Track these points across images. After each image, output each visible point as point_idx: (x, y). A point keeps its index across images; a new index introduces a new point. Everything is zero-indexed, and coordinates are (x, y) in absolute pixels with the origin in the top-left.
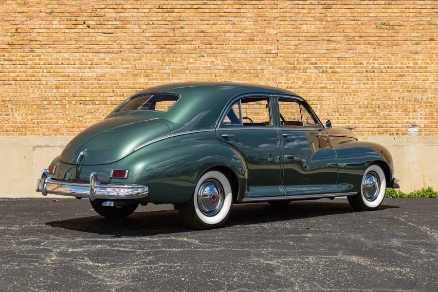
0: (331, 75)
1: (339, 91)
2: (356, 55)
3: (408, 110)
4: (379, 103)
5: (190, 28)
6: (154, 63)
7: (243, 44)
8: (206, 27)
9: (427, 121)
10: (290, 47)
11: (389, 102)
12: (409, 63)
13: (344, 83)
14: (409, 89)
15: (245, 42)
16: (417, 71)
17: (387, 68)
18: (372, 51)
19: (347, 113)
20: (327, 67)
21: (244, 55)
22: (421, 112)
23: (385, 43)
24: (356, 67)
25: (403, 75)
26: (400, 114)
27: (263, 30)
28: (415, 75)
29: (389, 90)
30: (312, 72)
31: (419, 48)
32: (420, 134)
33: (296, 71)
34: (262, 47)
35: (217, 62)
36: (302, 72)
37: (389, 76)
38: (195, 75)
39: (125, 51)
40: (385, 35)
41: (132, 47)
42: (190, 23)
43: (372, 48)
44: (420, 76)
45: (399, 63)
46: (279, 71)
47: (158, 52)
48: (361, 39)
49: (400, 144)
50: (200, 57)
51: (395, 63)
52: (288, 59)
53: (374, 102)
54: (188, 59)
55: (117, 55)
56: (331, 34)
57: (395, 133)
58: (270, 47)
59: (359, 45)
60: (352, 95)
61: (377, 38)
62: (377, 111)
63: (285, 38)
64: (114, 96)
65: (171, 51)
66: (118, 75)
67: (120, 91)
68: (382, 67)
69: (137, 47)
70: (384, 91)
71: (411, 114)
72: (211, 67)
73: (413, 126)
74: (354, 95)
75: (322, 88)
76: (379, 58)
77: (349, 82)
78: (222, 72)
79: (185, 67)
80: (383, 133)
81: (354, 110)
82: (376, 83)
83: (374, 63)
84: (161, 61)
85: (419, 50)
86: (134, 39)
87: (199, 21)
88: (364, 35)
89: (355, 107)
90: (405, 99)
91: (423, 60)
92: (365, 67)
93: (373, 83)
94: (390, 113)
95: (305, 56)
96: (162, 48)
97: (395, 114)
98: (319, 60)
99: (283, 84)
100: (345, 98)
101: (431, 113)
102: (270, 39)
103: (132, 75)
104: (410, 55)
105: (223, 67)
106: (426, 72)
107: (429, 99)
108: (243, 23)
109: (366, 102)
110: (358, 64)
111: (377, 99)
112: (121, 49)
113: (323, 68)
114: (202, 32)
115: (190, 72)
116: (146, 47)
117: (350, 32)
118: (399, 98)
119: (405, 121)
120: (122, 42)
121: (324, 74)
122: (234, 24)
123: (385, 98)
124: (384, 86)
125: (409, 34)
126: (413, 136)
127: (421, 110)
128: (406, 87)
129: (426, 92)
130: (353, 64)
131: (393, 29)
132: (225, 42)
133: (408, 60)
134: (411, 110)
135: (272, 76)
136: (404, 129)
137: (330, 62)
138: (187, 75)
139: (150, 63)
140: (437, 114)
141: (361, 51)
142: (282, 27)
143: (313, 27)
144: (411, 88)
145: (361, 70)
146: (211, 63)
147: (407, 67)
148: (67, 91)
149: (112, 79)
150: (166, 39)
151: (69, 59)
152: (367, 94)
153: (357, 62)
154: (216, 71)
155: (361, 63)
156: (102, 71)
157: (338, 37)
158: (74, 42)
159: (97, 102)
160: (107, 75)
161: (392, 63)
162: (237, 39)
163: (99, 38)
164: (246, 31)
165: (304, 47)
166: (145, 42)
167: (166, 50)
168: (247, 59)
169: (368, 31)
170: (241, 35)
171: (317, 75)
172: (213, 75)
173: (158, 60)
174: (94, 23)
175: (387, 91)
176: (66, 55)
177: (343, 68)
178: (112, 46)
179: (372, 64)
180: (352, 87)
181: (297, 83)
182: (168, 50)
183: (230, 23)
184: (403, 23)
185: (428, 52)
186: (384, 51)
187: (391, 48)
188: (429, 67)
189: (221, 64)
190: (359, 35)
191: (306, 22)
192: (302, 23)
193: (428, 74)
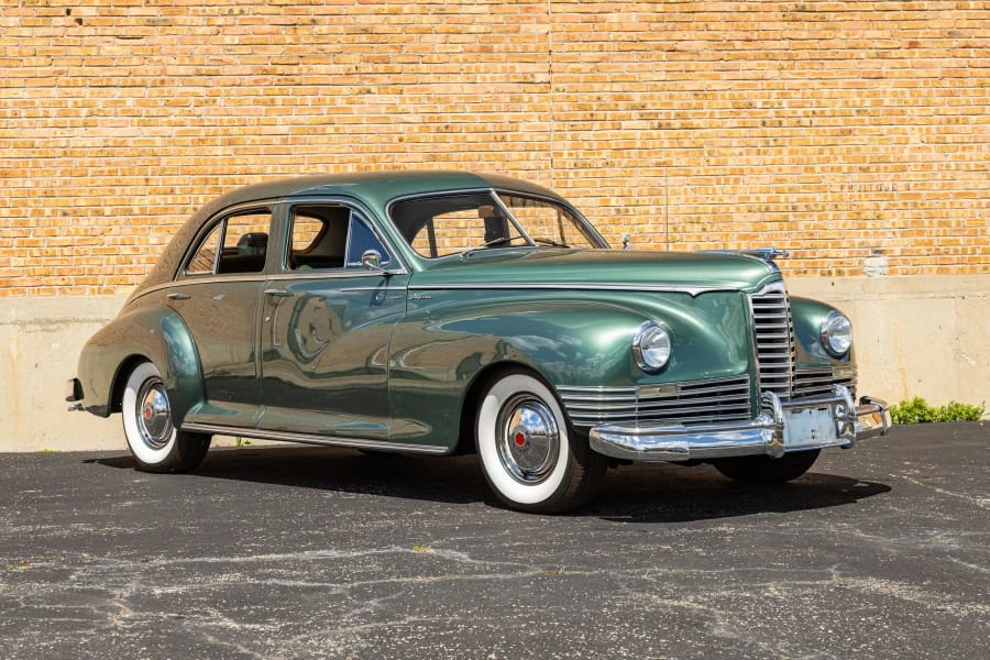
0: (679, 134)
1: (698, 172)
2: (738, 85)
3: (863, 216)
4: (795, 200)
5: (335, 21)
6: (248, 110)
7: (466, 61)
8: (374, 19)
9: (908, 241)
10: (579, 66)
11: (819, 197)
12: (862, 102)
14: (865, 165)
15: (470, 57)
16: (883, 122)
17: (811, 114)
18: (776, 73)
19: (721, 225)
20: (670, 113)
21: (468, 88)
22: (894, 219)
23: (805, 54)
24: (738, 114)
25: (850, 132)
26: (844, 225)
27: (513, 27)
28: (878, 130)
29: (818, 168)
30: (635, 127)
31: (885, 67)
32: (891, 272)
33: (597, 125)
34: (513, 68)
35: (403, 106)
36: (610, 127)
37: (818, 134)
38: (350, 138)
39: (173, 81)
40: (804, 35)
41: (191, 70)
42: (334, 9)
43: (775, 66)
44: (890, 132)
45: (840, 102)
46: (555, 126)
47: (256, 81)
48: (747, 46)
49: (845, 298)
50: (360, 93)
51: (829, 102)
52: (576, 97)
53: (782, 197)
54: (332, 100)
55: (155, 91)
56: (678, 35)
57: (834, 270)
58: (531, 68)
59: (745, 59)
60: (732, 182)
61: (787, 42)
62: (791, 219)
63: (566, 46)
64: (150, 193)
65: (288, 80)
66: (158, 141)
67: (164, 181)
68: (800, 112)
69: (204, 70)
70: (806, 170)
71: (869, 224)
72: (388, 118)
73: (876, 252)
74: (736, 181)
75: (658, 165)
76: (793, 92)
78: (416, 130)
79: (325, 118)
80: (805, 272)
81: (737, 217)
82: (785, 151)
83: (780, 104)
84: (265, 104)
85: (884, 69)
86: (197, 52)
87: (357, 5)
88: (755, 36)
89: (738, 209)
90: (856, 189)
91: (895, 94)
92: (760, 113)
93: (780, 152)
94: (821, 223)
95: (616, 87)
96: (266, 72)
97: (833, 226)
98: (651, 97)
99: (566, 157)
100: (714, 189)
101: (917, 220)
102: (532, 47)
103: (193, 141)
104: (863, 83)
105: (417, 118)
106: (902, 122)
107: (912, 184)
108: (463, 9)
109: (764, 197)
110: (742, 105)
111: (791, 190)
112: (162, 77)
113: (660, 117)
114: (365, 31)
115: (337, 131)
116: (227, 70)
117: (721, 29)
118: (842, 187)
119: (857, 241)
120: (164, 59)
121: (662, 132)
122: (441, 13)
123: (810, 188)
124: (805, 157)
125: (861, 32)
126: (876, 276)
127: (894, 215)
128: (855, 160)
129: (904, 170)
130: (730, 105)
131: (823, 20)
132: (420, 57)
133: (859, 95)
134: (870, 214)
135: (539, 138)
136: (855, 261)
137: (676, 103)
138: (330, 139)
139: (238, 110)
140: (931, 222)
141: (750, 74)
142: (558, 18)
143: (634, 17)
144: (868, 161)
145: (749, 122)
146: (388, 109)
147: (858, 111)
148: (29, 183)
149: (144, 151)
150: (275, 51)
151: (33, 103)
152: (766, 178)
153: (742, 103)
154: (401, 128)
155: (751, 104)
156: (117, 132)
157: (695, 41)
158: (43, 61)
159: (107, 211)
160: (130, 142)
161: (824, 102)
162: (452, 48)
163: (107, 49)
164: (473, 29)
165: (614, 67)
166: (224, 58)
167: (276, 78)
168: (476, 98)
169: (764, 25)
170: (459, 38)
171: (647, 134)
172: (396, 138)
173: (256, 102)
174: (93, 11)
175: (812, 169)
176: (24, 94)
177: (707, 116)
178: (141, 69)
179: (776, 106)
180: (730, 161)
181: (599, 154)
182: (282, 77)
183: (433, 8)
184: (846, 6)
185: (905, 75)
186: (804, 74)
187: (820, 66)
188: (909, 110)
189: (413, 110)
190: (744, 35)
191: (617, 6)
192: (607, 7)
193: (908, 128)
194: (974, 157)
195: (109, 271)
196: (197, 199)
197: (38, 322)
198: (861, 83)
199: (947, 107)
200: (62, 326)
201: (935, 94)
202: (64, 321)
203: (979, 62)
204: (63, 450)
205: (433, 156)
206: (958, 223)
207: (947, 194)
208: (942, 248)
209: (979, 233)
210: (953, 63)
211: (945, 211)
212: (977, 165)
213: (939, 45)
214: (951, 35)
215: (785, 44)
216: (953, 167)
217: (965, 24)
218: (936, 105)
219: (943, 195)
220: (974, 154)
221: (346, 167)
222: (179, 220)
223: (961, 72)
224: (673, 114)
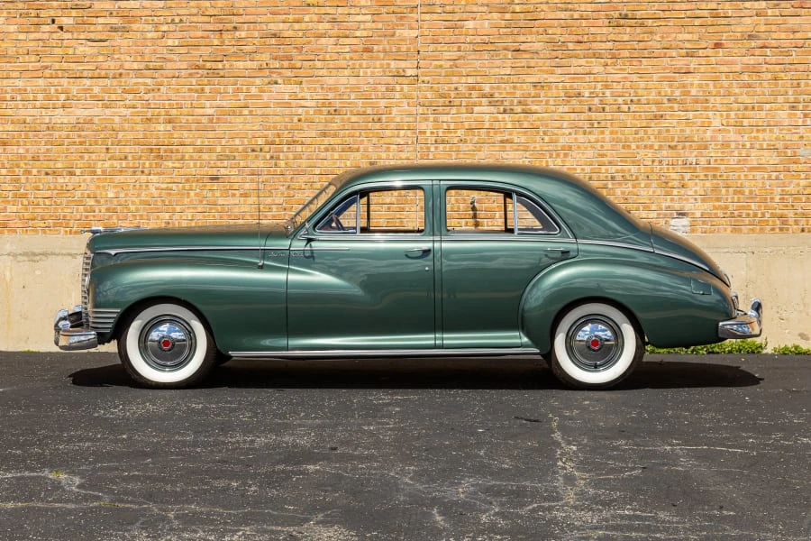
0: (520, 117)
1: (535, 147)
2: (569, 78)
3: (670, 185)
4: (613, 171)
5: (252, 28)
6: (184, 97)
7: (352, 59)
8: (281, 26)
9: (707, 206)
10: (440, 63)
11: (633, 169)
12: (673, 92)
13: (545, 133)
14: (673, 144)
15: (355, 56)
16: (689, 108)
17: (629, 102)
18: (601, 69)
20: (512, 101)
21: (353, 80)
22: (696, 188)
23: (626, 53)
24: (569, 102)
25: (662, 116)
26: (654, 192)
27: (390, 32)
28: (686, 115)
29: (633, 146)
30: (484, 111)
31: (693, 63)
32: (692, 231)
33: (454, 110)
34: (389, 64)
35: (303, 94)
36: (464, 111)
37: (634, 119)
38: (260, 119)
39: (128, 74)
40: (626, 38)
41: (142, 66)
42: (251, 18)
43: (600, 63)
44: (695, 117)
45: (654, 92)
46: (421, 110)
47: (190, 74)
48: (579, 47)
50: (269, 83)
51: (645, 92)
52: (438, 88)
53: (603, 169)
54: (248, 89)
55: (115, 82)
56: (522, 38)
58: (403, 64)
59: (577, 57)
60: (562, 156)
61: (611, 43)
62: (610, 186)
63: (432, 47)
64: (109, 159)
65: (214, 73)
66: (117, 119)
67: (120, 149)
68: (620, 100)
69: (151, 65)
70: (624, 147)
71: (675, 192)
72: (290, 103)
73: (680, 214)
74: (566, 155)
75: (502, 142)
76: (615, 84)
77: (556, 131)
78: (312, 113)
79: (242, 103)
82: (607, 132)
84: (196, 91)
85: (692, 66)
86: (147, 51)
87: (269, 15)
88: (585, 39)
90: (664, 163)
91: (700, 86)
92: (587, 101)
93: (603, 133)
94: (635, 190)
95: (470, 80)
96: (198, 67)
97: (644, 193)
98: (498, 88)
99: (428, 134)
100: (546, 162)
101: (715, 189)
102: (404, 48)
103: (142, 120)
104: (674, 78)
105: (313, 103)
106: (706, 109)
107: (712, 160)
108: (352, 18)
109: (588, 169)
110: (572, 95)
111: (610, 163)
112: (121, 71)
113: (505, 103)
114: (275, 36)
115: (251, 113)
116: (169, 65)
117: (557, 33)
118: (653, 161)
119: (664, 205)
120: (122, 57)
121: (506, 116)
122: (334, 21)
123: (626, 161)
124: (623, 137)
125: (674, 35)
126: (679, 233)
127: (696, 184)
128: (666, 140)
129: (706, 148)
130: (562, 94)
131: (642, 25)
132: (317, 54)
133: (671, 86)
134: (676, 183)
135: (408, 120)
136: (662, 221)
137: (518, 93)
138: (245, 119)
139: (176, 96)
140: (728, 191)
141: (579, 70)
142: (426, 25)
143: (486, 24)
144: (676, 139)
145: (578, 107)
146: (290, 96)
147: (669, 100)
148: (21, 151)
149: (106, 127)
150: (205, 51)
151: (26, 90)
152: (590, 153)
153: (572, 92)
154: (300, 111)
155: (580, 94)
156: (87, 112)
157: (535, 42)
158: (33, 58)
159: (78, 172)
160: (96, 120)
161: (639, 91)
162: (341, 49)
163: (81, 49)
164: (358, 33)
165: (468, 64)
166: (167, 56)
167: (205, 72)
168: (359, 88)
169: (593, 30)
170: (347, 41)
171: (494, 117)
172: (296, 119)
173: (190, 90)
174: (71, 21)
175: (629, 147)
176: (20, 83)
177: (544, 103)
178: (105, 65)
179: (601, 95)
180: (561, 139)
181: (455, 133)
182: (210, 70)
183: (328, 18)
184: (661, 14)
185: (710, 70)
186: (625, 69)
187: (639, 63)
188: (712, 99)
189: (310, 97)
190: (576, 38)
191: (474, 15)
192: (465, 16)
193: (710, 113)
194: (766, 138)
195: (78, 217)
196: (144, 163)
197: (25, 254)
198: (671, 77)
199: (745, 96)
200: (44, 258)
201: (735, 86)
202: (45, 254)
203: (773, 59)
204: (41, 351)
205: (325, 133)
206: (751, 192)
207: (743, 168)
208: (736, 212)
209: (769, 200)
210: (752, 60)
211: (740, 182)
212: (768, 145)
213: (740, 45)
214: (751, 37)
215: (610, 45)
216: (748, 146)
217: (763, 28)
218: (735, 95)
219: (739, 169)
220: (767, 135)
221: (257, 141)
222: (131, 179)
223: (758, 68)
224: (515, 102)
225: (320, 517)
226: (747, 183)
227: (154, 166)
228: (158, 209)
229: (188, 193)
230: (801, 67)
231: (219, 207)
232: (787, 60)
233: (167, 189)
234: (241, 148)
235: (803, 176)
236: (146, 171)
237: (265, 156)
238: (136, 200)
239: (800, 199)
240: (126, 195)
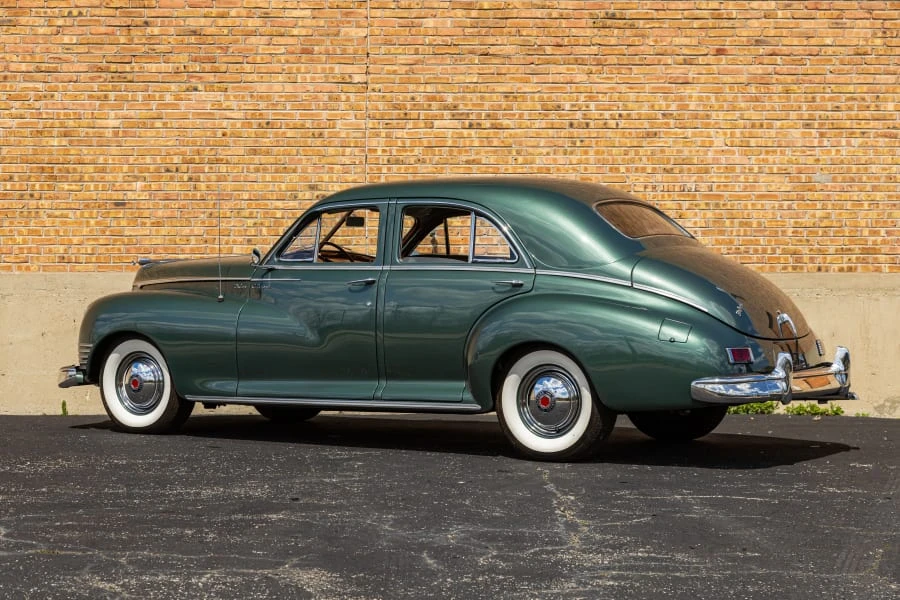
0: (489, 133)
1: (507, 169)
2: (547, 88)
5: (166, 23)
6: (83, 105)
7: (287, 62)
8: (203, 21)
10: (395, 68)
12: (668, 106)
13: (518, 153)
14: (669, 167)
15: (292, 58)
16: (688, 125)
17: (617, 117)
18: (584, 77)
20: (481, 114)
21: (289, 87)
22: (695, 218)
23: (613, 59)
24: (546, 115)
25: (656, 134)
27: (333, 30)
28: (683, 133)
29: (622, 169)
30: (446, 125)
31: (692, 72)
33: (410, 124)
34: (332, 69)
35: (228, 103)
36: (423, 125)
37: (623, 136)
38: (176, 131)
39: (15, 77)
40: (613, 41)
41: (32, 67)
42: (167, 12)
43: (583, 70)
44: (694, 135)
45: (646, 106)
46: (370, 123)
47: (91, 78)
48: (559, 51)
50: (188, 90)
51: (636, 106)
52: (391, 97)
54: (161, 96)
56: (491, 40)
58: (349, 69)
59: (554, 63)
61: (596, 48)
63: (383, 49)
65: (121, 77)
67: (4, 168)
68: (607, 114)
69: (43, 66)
70: (611, 170)
72: (213, 114)
75: (468, 162)
76: (600, 95)
78: (239, 125)
79: (154, 113)
82: (591, 152)
83: (587, 107)
84: (99, 99)
85: (691, 75)
86: (38, 50)
87: (187, 8)
88: (566, 41)
90: (659, 189)
91: (700, 99)
92: (568, 115)
93: (586, 153)
95: (429, 88)
96: (100, 70)
98: (463, 98)
99: (379, 153)
101: (718, 220)
102: (350, 50)
103: (31, 133)
104: (670, 88)
105: (240, 115)
106: (707, 126)
107: (715, 186)
108: (287, 13)
110: (550, 108)
112: (5, 73)
113: (471, 117)
114: (194, 33)
115: (165, 126)
116: (65, 67)
117: (532, 34)
118: (646, 187)
120: (8, 57)
121: (472, 132)
122: (266, 16)
124: (610, 158)
125: (669, 39)
127: (696, 214)
128: (660, 162)
129: (707, 172)
130: (539, 107)
131: (632, 27)
132: (245, 56)
133: (666, 99)
134: (672, 213)
135: (355, 135)
137: (487, 105)
138: (158, 133)
139: (74, 104)
140: (732, 222)
141: (559, 78)
142: (376, 22)
143: (449, 22)
144: (672, 162)
145: (557, 123)
146: (213, 105)
147: (664, 115)
150: (110, 51)
153: (550, 105)
154: (225, 123)
155: (559, 107)
157: (506, 45)
161: (630, 105)
162: (275, 49)
164: (295, 32)
165: (429, 69)
166: (62, 56)
167: (110, 75)
168: (296, 97)
169: (575, 32)
170: (281, 40)
171: (457, 133)
172: (219, 133)
173: (90, 97)
175: (617, 170)
177: (517, 117)
179: (584, 108)
180: (538, 160)
181: (412, 151)
182: (115, 74)
183: (259, 12)
184: (655, 14)
185: (711, 80)
186: (612, 78)
187: (628, 71)
188: (714, 115)
189: (236, 107)
190: (555, 41)
191: (433, 12)
192: (423, 13)
193: (712, 132)
194: (777, 161)
196: (34, 185)
198: (666, 88)
199: (752, 112)
201: (740, 99)
203: (785, 69)
205: (255, 150)
206: (759, 224)
207: (749, 196)
208: (742, 248)
209: (780, 233)
210: (758, 69)
211: (746, 211)
212: (779, 169)
213: (746, 52)
214: (758, 43)
215: (595, 49)
216: (756, 170)
217: (772, 32)
218: (741, 109)
219: (745, 197)
220: (777, 158)
221: (172, 159)
222: (16, 204)
223: (767, 79)
224: (483, 115)
225: (295, 560)
226: (755, 214)
227: (46, 188)
228: (50, 240)
229: (88, 222)
230: (817, 79)
231: (126, 239)
232: (800, 69)
233: (62, 216)
234: (152, 167)
235: (819, 206)
236: (36, 195)
237: (181, 178)
238: (23, 229)
239: (817, 233)
240: (11, 223)
